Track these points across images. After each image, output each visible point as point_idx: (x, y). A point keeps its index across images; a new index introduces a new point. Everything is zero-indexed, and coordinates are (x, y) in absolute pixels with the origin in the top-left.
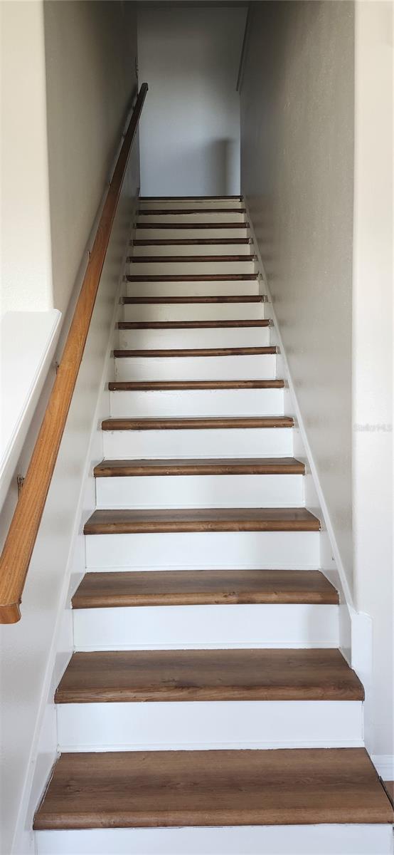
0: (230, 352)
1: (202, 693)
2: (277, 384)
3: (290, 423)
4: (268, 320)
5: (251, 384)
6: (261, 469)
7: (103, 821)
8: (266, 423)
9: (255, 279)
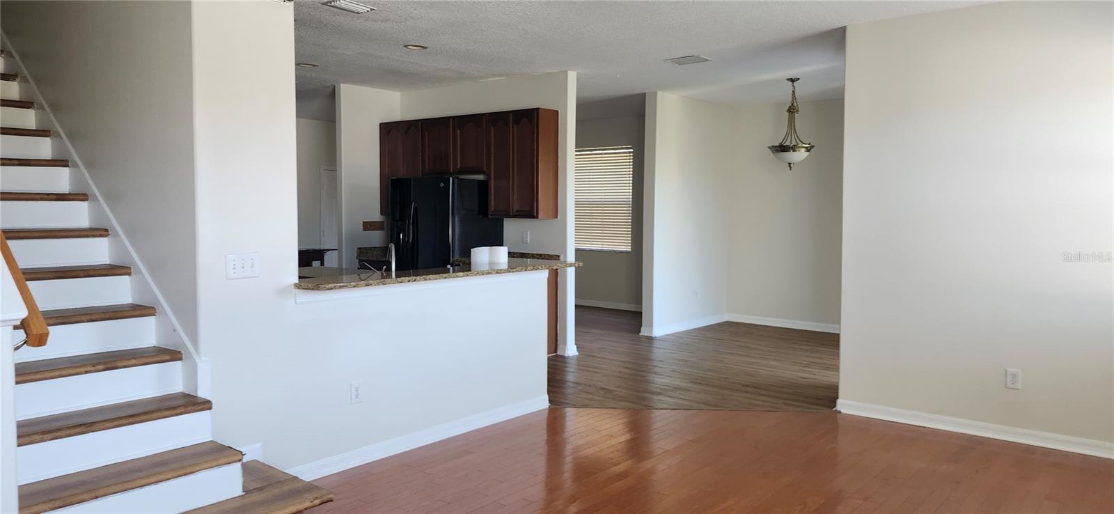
0: (16, 162)
1: (94, 427)
2: (81, 197)
3: (106, 233)
4: (49, 131)
5: (54, 197)
6: (91, 273)
7: (49, 506)
8: (82, 233)
9: (14, 80)
